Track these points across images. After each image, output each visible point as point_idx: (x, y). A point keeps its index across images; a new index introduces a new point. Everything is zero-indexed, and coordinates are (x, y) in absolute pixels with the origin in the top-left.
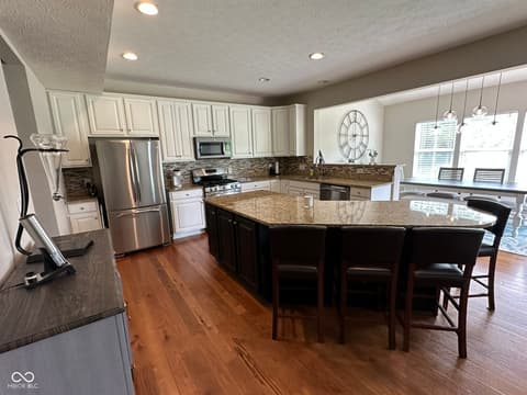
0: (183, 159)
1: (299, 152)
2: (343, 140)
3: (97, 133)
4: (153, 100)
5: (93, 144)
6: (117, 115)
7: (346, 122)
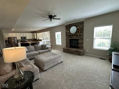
0: (20, 39)
1: (36, 38)
2: (42, 37)
3: (9, 37)
4: (16, 33)
5: (8, 38)
6: (11, 35)
7: (43, 34)
